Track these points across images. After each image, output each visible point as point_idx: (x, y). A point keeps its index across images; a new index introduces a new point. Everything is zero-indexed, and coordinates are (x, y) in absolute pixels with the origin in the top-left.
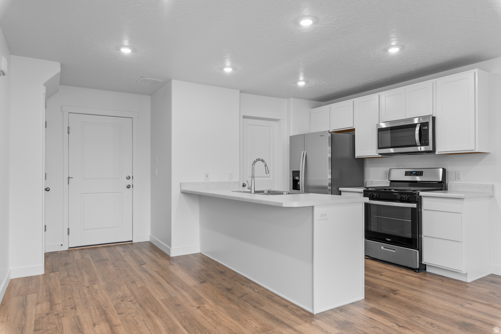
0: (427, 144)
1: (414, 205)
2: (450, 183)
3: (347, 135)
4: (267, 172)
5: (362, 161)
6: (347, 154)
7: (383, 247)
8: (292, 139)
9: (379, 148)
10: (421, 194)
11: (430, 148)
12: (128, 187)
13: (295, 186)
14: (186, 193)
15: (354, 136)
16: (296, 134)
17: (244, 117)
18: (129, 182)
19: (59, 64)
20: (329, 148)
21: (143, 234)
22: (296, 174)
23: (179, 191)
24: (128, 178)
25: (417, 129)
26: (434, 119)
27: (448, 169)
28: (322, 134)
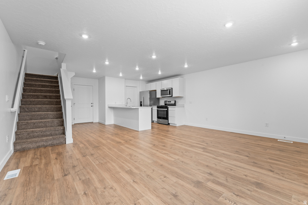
0: (170, 95)
1: (166, 109)
2: (177, 104)
3: (154, 92)
4: (131, 101)
5: (159, 99)
6: (154, 97)
7: (161, 120)
8: (140, 92)
9: (161, 95)
10: (168, 106)
11: (171, 95)
12: (92, 106)
13: (141, 105)
14: (109, 107)
15: (156, 92)
16: (141, 91)
17: (126, 86)
18: (92, 105)
19: (74, 73)
20: (149, 95)
21: (96, 120)
22: (141, 102)
23: (108, 107)
24: (92, 104)
25: (168, 91)
26: (172, 88)
27: (176, 101)
28: (147, 91)
